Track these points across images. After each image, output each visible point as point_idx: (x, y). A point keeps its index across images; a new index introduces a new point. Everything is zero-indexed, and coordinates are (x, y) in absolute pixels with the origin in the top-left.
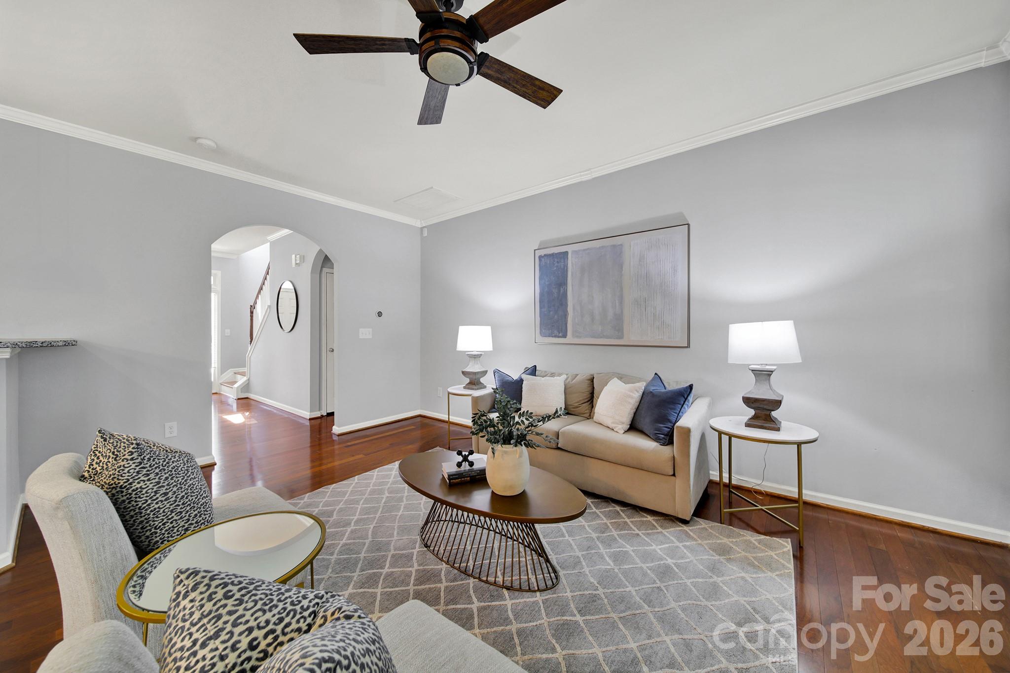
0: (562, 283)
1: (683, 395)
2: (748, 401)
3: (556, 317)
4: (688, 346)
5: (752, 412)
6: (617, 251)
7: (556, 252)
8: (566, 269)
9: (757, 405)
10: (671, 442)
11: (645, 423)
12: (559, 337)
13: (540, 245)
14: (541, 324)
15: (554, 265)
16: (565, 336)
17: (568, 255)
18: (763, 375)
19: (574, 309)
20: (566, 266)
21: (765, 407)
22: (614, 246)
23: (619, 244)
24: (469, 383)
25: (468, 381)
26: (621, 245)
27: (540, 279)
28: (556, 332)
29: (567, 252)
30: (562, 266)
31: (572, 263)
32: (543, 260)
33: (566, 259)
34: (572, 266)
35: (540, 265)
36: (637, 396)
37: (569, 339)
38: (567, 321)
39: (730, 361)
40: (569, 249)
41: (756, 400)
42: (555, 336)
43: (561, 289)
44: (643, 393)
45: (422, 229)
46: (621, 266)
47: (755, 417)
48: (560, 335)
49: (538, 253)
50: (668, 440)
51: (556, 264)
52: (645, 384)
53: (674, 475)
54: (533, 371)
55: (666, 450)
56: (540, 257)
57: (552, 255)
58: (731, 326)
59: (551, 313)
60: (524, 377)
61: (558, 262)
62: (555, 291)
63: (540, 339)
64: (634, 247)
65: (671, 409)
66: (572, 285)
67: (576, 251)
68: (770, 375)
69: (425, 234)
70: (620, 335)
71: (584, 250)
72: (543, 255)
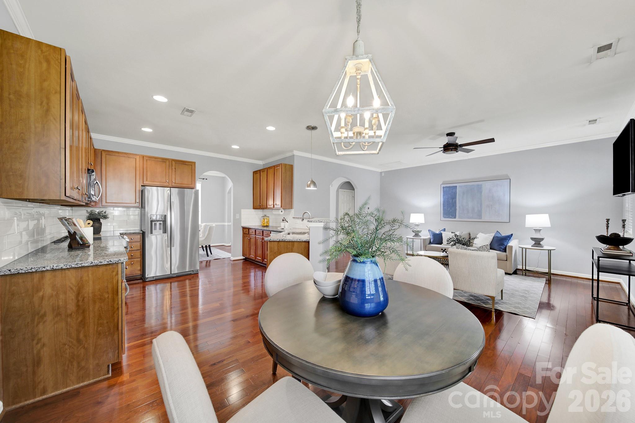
0: (454, 197)
1: (509, 237)
2: (532, 239)
3: (451, 211)
4: (509, 222)
5: (534, 242)
6: (479, 188)
7: (451, 186)
8: (456, 192)
9: (535, 240)
10: (505, 251)
11: (495, 246)
13: (443, 182)
14: (443, 213)
15: (450, 191)
16: (455, 218)
18: (538, 231)
19: (459, 207)
21: (538, 240)
22: (478, 185)
23: (480, 184)
24: (415, 235)
25: (414, 234)
26: (481, 185)
27: (444, 195)
28: (451, 216)
29: (456, 186)
30: (454, 191)
31: (459, 191)
32: (445, 188)
33: (456, 189)
35: (443, 191)
36: (492, 238)
37: (457, 219)
38: (456, 212)
39: (526, 227)
40: (457, 185)
41: (535, 238)
42: (451, 218)
43: (454, 200)
44: (494, 237)
45: (381, 173)
46: (481, 192)
47: (535, 244)
48: (453, 217)
49: (443, 186)
50: (505, 250)
52: (494, 234)
53: (507, 260)
54: (444, 230)
55: (504, 253)
56: (443, 188)
57: (449, 187)
58: (526, 215)
59: (449, 209)
60: (442, 232)
61: (452, 190)
62: (451, 201)
63: (443, 219)
64: (486, 186)
65: (505, 241)
66: (459, 199)
67: (460, 186)
68: (540, 231)
69: (383, 175)
70: (481, 218)
71: (464, 186)
72: (445, 187)
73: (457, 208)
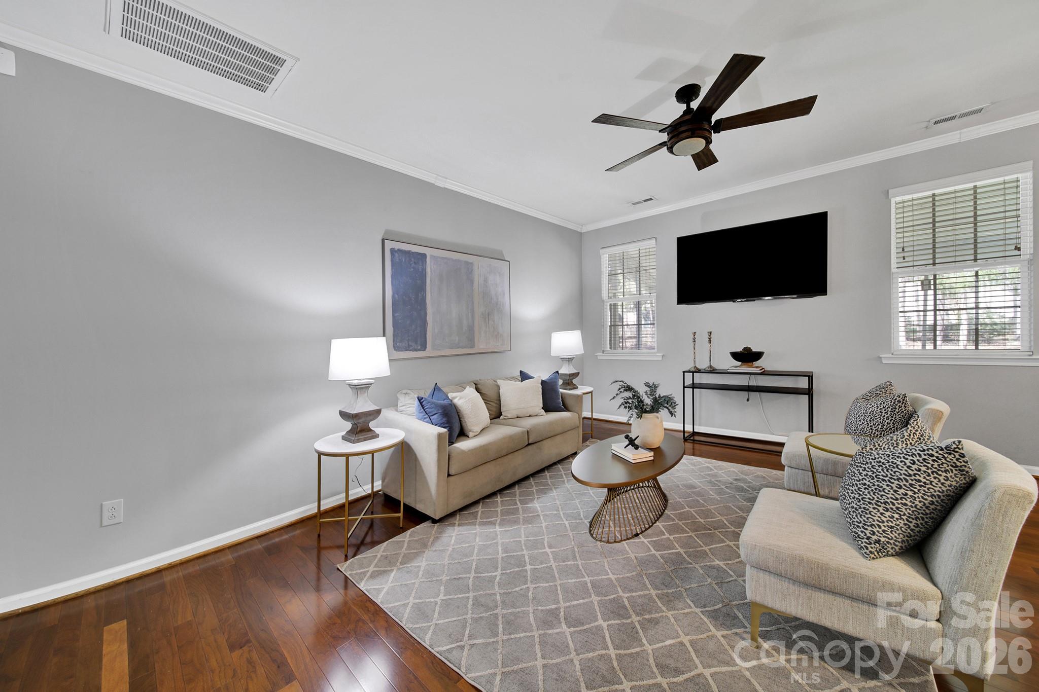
0: (420, 288)
3: (413, 324)
6: (469, 269)
7: (413, 251)
8: (424, 272)
12: (416, 350)
14: (393, 333)
15: (411, 265)
16: (424, 347)
17: (426, 257)
19: (434, 320)
20: (424, 270)
22: (466, 265)
23: (470, 261)
26: (472, 263)
27: (393, 277)
28: (412, 344)
29: (425, 255)
30: (420, 270)
31: (431, 268)
32: (397, 255)
33: (425, 262)
34: (431, 271)
35: (392, 261)
37: (429, 352)
38: (427, 331)
40: (428, 252)
42: (413, 350)
43: (420, 295)
46: (471, 282)
48: (418, 348)
49: (390, 247)
51: (413, 265)
56: (391, 251)
57: (408, 253)
59: (407, 322)
61: (415, 263)
62: (411, 296)
64: (480, 269)
66: (431, 293)
67: (435, 256)
70: (472, 346)
71: (443, 258)
72: (396, 251)
73: (430, 318)
